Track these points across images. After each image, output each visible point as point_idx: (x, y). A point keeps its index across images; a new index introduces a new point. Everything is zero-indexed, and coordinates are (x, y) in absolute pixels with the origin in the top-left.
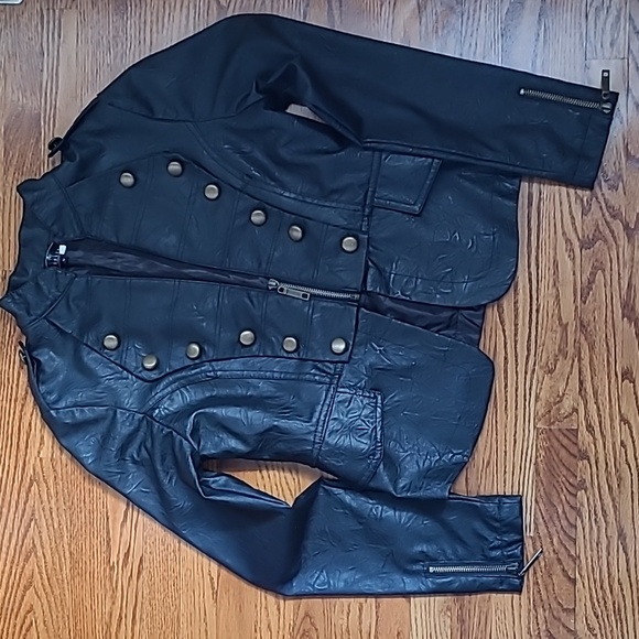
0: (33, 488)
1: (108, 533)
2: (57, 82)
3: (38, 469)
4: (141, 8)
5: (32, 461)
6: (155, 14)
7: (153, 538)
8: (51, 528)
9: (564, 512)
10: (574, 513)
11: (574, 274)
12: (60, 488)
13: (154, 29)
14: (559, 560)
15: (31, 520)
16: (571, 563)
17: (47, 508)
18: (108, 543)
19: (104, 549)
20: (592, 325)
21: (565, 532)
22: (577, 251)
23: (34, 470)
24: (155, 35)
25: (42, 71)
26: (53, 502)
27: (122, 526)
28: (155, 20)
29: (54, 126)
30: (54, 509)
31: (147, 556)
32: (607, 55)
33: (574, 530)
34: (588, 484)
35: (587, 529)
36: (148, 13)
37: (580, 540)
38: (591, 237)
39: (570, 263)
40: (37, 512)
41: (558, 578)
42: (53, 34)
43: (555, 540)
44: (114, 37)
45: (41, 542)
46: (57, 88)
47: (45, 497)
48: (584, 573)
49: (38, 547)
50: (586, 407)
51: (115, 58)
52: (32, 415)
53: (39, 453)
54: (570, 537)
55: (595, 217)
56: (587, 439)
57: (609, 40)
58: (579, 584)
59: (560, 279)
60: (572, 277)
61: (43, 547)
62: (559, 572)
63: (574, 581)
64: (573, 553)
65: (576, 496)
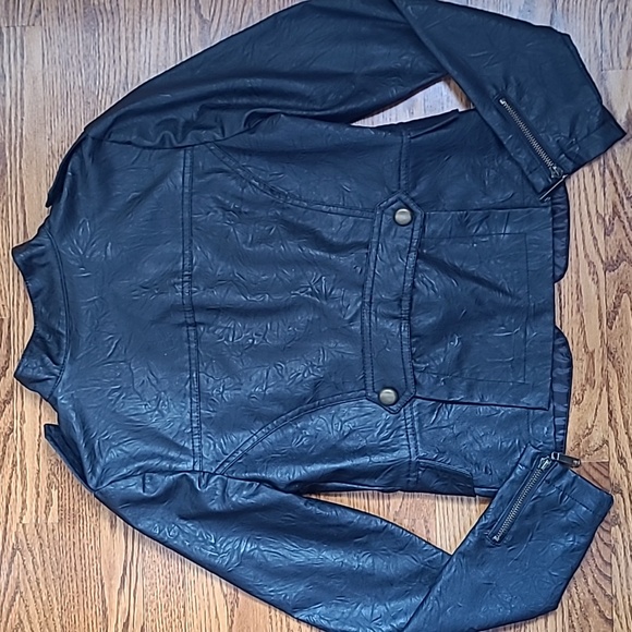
0: (16, 558)
1: (104, 602)
2: (22, 107)
3: (21, 537)
4: (114, 23)
5: (14, 528)
6: (130, 30)
7: (154, 605)
8: (39, 601)
9: (598, 550)
10: (609, 551)
11: (599, 298)
12: (47, 556)
13: (130, 46)
14: (594, 600)
15: (16, 593)
16: (607, 603)
17: (33, 579)
18: (104, 613)
19: (100, 619)
20: (620, 351)
21: (600, 571)
22: (601, 273)
23: (17, 538)
24: (131, 54)
25: (4, 95)
26: (39, 572)
27: (119, 593)
28: (130, 36)
29: (21, 157)
30: (42, 580)
31: (149, 624)
32: (624, 65)
33: (608, 568)
34: (622, 520)
35: (623, 567)
36: (123, 29)
37: (616, 579)
38: (615, 258)
39: (593, 288)
40: (21, 585)
41: (594, 619)
42: (15, 55)
43: (590, 580)
44: (85, 56)
45: (29, 617)
46: (22, 114)
47: (30, 567)
48: (621, 612)
49: (26, 623)
50: (616, 439)
51: (87, 80)
52: (11, 478)
53: (21, 518)
54: (605, 576)
55: (618, 237)
56: (619, 471)
57: (626, 49)
58: (617, 625)
59: (584, 304)
60: (597, 302)
61: (30, 623)
62: (596, 613)
63: (611, 622)
64: (609, 592)
65: (609, 532)
